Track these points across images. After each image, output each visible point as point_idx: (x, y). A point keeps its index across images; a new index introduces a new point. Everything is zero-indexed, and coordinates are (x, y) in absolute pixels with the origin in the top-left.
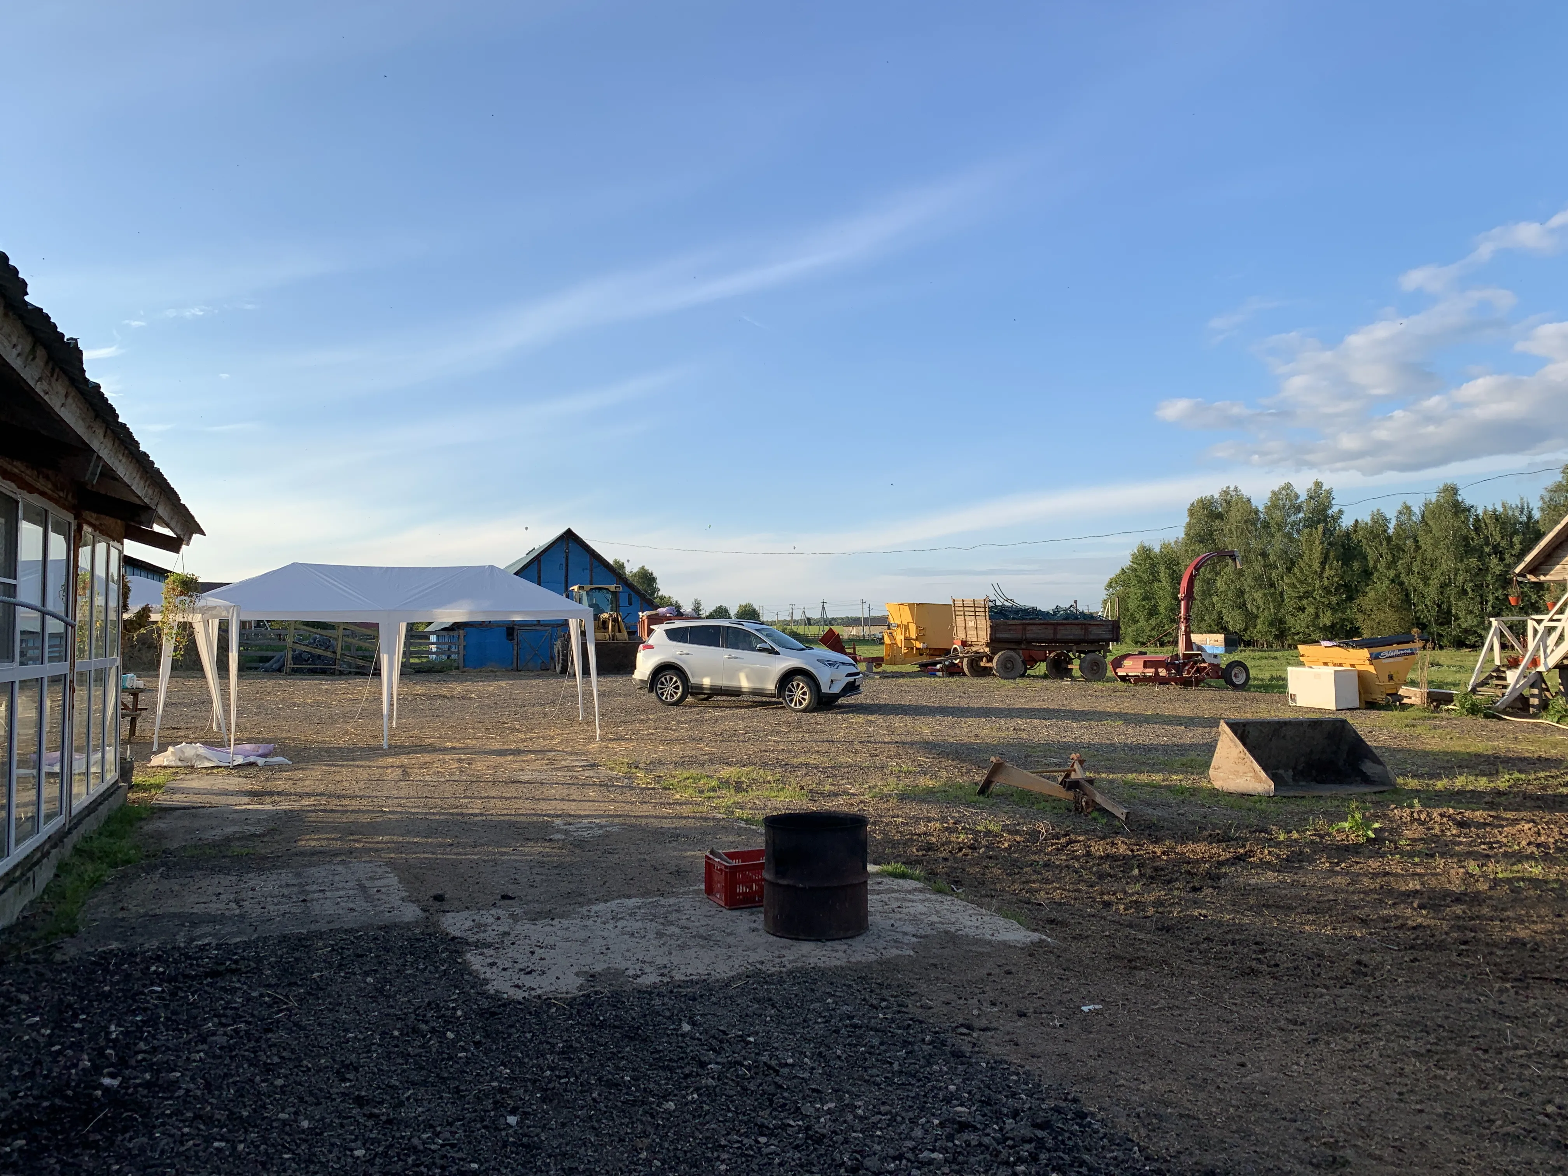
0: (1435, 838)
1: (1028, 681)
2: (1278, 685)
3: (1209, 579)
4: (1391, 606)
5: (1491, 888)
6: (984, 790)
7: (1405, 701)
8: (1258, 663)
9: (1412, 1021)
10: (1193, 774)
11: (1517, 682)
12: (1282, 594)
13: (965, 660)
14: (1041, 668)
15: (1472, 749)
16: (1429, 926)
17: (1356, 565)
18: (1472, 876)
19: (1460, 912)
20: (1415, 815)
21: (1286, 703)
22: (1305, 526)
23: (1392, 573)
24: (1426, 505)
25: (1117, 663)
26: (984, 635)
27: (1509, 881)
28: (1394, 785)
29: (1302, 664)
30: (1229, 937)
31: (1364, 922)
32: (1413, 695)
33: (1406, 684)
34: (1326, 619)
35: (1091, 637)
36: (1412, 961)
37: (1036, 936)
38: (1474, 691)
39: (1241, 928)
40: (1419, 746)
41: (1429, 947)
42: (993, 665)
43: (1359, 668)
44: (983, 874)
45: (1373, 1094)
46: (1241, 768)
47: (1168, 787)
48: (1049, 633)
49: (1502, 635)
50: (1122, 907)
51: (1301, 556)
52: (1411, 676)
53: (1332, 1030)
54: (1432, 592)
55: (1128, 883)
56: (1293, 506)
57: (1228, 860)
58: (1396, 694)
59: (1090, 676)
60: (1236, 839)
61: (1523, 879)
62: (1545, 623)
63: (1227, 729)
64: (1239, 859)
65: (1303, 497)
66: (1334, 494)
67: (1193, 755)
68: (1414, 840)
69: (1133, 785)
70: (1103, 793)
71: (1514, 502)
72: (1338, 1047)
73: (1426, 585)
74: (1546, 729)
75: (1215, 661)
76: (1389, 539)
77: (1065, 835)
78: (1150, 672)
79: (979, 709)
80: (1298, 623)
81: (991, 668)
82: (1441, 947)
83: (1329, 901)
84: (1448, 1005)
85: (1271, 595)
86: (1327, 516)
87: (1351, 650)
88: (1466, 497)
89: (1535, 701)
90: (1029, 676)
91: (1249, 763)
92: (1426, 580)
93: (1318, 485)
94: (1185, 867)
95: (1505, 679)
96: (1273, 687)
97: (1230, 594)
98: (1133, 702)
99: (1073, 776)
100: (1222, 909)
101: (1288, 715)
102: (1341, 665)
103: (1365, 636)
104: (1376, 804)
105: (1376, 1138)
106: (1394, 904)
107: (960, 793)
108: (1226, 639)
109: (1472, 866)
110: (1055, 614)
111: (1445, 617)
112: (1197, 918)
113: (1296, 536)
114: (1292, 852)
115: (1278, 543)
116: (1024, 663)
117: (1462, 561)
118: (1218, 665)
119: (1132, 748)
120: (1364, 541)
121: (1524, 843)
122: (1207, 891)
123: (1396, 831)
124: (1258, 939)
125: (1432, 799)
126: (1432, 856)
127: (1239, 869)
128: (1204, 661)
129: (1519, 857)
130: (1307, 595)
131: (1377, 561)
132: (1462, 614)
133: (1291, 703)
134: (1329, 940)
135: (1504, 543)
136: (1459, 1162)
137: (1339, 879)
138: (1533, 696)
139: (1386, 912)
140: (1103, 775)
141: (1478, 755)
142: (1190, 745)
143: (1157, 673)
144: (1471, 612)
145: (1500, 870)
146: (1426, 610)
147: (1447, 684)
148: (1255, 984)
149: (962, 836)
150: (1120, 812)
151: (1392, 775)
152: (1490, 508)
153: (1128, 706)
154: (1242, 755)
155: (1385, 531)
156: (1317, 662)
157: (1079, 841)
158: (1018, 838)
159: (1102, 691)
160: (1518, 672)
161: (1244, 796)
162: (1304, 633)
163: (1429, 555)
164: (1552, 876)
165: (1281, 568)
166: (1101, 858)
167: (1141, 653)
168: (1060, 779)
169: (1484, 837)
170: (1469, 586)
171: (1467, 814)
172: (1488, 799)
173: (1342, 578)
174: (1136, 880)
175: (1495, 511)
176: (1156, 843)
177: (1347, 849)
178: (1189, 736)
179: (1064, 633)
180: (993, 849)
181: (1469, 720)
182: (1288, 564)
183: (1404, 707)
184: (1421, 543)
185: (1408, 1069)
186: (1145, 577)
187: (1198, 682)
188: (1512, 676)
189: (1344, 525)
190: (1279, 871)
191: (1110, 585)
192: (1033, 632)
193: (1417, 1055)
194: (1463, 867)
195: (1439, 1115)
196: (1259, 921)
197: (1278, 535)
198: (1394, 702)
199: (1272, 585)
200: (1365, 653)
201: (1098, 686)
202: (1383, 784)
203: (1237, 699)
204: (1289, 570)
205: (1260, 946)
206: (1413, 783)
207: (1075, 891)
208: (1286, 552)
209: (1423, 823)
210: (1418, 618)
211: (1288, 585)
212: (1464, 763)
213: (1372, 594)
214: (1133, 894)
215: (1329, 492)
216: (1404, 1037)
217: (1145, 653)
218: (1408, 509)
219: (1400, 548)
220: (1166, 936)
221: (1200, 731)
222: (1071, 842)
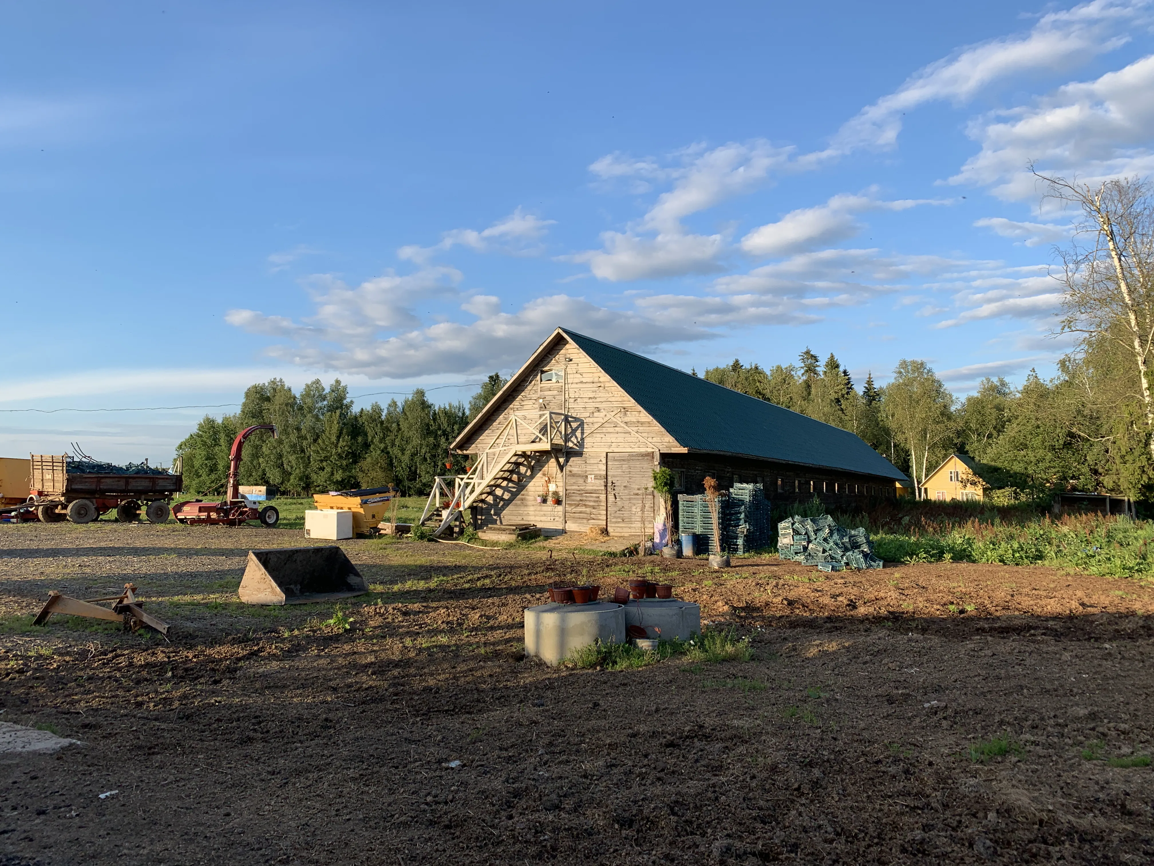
0: (388, 625)
1: (99, 525)
2: (299, 524)
3: (258, 446)
4: (381, 467)
5: (417, 655)
6: (41, 620)
7: (382, 532)
8: (288, 507)
9: (354, 756)
10: (226, 592)
11: (448, 518)
12: (309, 458)
13: (41, 508)
14: (113, 513)
15: (418, 563)
16: (376, 686)
17: (360, 439)
18: (406, 648)
19: (396, 673)
20: (378, 610)
21: (303, 536)
22: (328, 411)
23: (382, 446)
24: (406, 402)
25: (178, 509)
26: (60, 486)
27: (428, 648)
28: (367, 590)
29: (316, 508)
30: (235, 716)
31: (335, 689)
32: (387, 528)
33: (384, 520)
34: (338, 476)
35: (158, 488)
36: (361, 713)
37: (65, 742)
38: (423, 524)
39: (245, 708)
40: (387, 562)
41: (373, 700)
42: (68, 511)
43: (353, 510)
44: (28, 694)
45: (319, 815)
46: (263, 586)
47: (206, 605)
48: (122, 484)
49: (442, 489)
50: (152, 705)
51: (323, 431)
52: (387, 515)
53: (298, 773)
54: (406, 459)
55: (161, 684)
56: (320, 395)
57: (244, 656)
58: (376, 528)
59: (154, 519)
60: (253, 640)
61: (436, 646)
62: (465, 480)
63: (254, 558)
64: (253, 654)
65: (327, 390)
66: (348, 390)
67: (229, 578)
68: (375, 628)
69: (177, 605)
70: (150, 614)
71: (455, 404)
72: (302, 785)
73: (403, 454)
74: (462, 547)
75: (254, 507)
76: (382, 423)
77: (111, 652)
78: (203, 515)
79: (48, 550)
80: (319, 479)
81: (65, 515)
82: (382, 699)
83: (313, 678)
84: (379, 740)
85: (302, 458)
86: (342, 405)
87: (349, 498)
88: (430, 398)
89: (457, 529)
90: (102, 520)
91: (268, 582)
92: (403, 450)
93: (338, 382)
94: (211, 665)
95: (441, 516)
96: (296, 524)
97: (272, 457)
98: (187, 539)
99: (126, 602)
100: (234, 694)
101: (302, 545)
102: (342, 508)
103: (363, 488)
104: (353, 604)
105: (317, 847)
106: (356, 674)
107: (16, 625)
108: (267, 489)
109: (408, 642)
110: (128, 469)
111: (413, 475)
112: (213, 704)
113: (321, 417)
114: (293, 645)
115: (308, 422)
116: (98, 510)
117: (424, 439)
118: (256, 509)
119: (181, 575)
120: (366, 423)
121: (440, 622)
122: (225, 682)
123: (364, 623)
124: (258, 714)
125: (389, 598)
126: (385, 637)
127: (252, 662)
128: (246, 507)
129: (436, 632)
130: (326, 459)
131: (373, 437)
132: (423, 474)
133: (306, 536)
134: (309, 707)
135: (448, 429)
136: (368, 850)
137: (322, 661)
138: (456, 526)
139: (350, 680)
140: (153, 599)
141: (421, 567)
142: (228, 571)
143: (209, 516)
144: (428, 472)
145: (423, 642)
146: (402, 471)
147: (410, 520)
148: (249, 749)
149: (12, 663)
150: (163, 628)
151: (366, 583)
152: (442, 406)
153: (182, 542)
154: (263, 576)
155: (380, 417)
156: (325, 506)
157: (123, 655)
158: (67, 658)
159: (163, 531)
160: (448, 511)
161: (263, 606)
162: (323, 486)
163: (406, 433)
164: (453, 642)
165: (310, 440)
166: (141, 666)
167: (198, 501)
168: (114, 605)
169: (418, 621)
170: (428, 456)
171: (410, 606)
172: (423, 595)
173: (350, 448)
174: (169, 680)
175: (445, 408)
176: (190, 649)
177: (331, 638)
178: (228, 564)
179: (134, 485)
180: (41, 671)
181: (419, 543)
182: (315, 437)
183: (381, 536)
184: (401, 426)
185: (346, 791)
186: (209, 442)
187: (240, 522)
188: (445, 514)
189: (353, 411)
190: (281, 660)
191: (180, 447)
192: (107, 483)
193: (353, 779)
194: (402, 643)
195: (360, 820)
196: (260, 701)
197: (309, 416)
198: (375, 533)
199: (303, 451)
200: (358, 500)
201: (160, 527)
202: (360, 590)
203: (269, 534)
204: (315, 441)
205: (258, 720)
206: (379, 588)
207: (113, 697)
208: (314, 428)
209: (381, 615)
210: (397, 476)
211: (314, 451)
212: (412, 572)
213: (369, 460)
214: (163, 693)
215: (345, 388)
216: (346, 769)
217: (201, 501)
218: (394, 404)
219: (388, 429)
220: (186, 723)
221: (237, 559)
222: (117, 656)
